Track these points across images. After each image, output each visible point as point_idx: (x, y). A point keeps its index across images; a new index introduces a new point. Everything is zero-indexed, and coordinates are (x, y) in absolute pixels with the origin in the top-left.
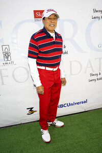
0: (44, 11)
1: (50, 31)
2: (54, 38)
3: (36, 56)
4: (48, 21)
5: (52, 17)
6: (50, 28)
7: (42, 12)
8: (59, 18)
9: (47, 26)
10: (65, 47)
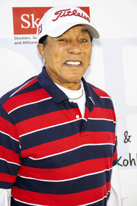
0: (47, 9)
1: (64, 82)
2: (82, 108)
3: (12, 180)
4: (60, 49)
5: (74, 35)
6: (67, 73)
7: (40, 12)
8: (98, 36)
9: (57, 66)
10: (127, 140)
